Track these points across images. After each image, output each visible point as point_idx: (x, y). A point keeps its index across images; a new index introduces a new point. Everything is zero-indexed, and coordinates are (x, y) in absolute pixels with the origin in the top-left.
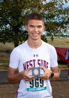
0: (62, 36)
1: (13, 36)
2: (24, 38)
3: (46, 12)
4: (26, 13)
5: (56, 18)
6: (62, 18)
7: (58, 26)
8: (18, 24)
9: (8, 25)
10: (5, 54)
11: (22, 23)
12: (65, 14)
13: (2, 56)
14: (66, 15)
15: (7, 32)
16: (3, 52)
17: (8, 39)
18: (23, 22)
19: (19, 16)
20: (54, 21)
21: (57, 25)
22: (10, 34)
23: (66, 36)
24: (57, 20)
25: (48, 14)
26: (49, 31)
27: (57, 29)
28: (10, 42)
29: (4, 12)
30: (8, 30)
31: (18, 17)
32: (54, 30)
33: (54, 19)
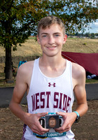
0: (77, 34)
2: (20, 39)
5: (65, 8)
6: (75, 8)
7: (69, 21)
8: (9, 18)
11: (15, 17)
14: (81, 4)
18: (17, 16)
19: (11, 6)
20: (62, 13)
21: (68, 18)
23: (82, 35)
31: (10, 8)
33: (62, 10)
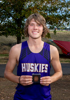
0: (66, 29)
1: (16, 29)
3: (49, 5)
4: (29, 7)
5: (58, 11)
6: (65, 11)
8: (21, 17)
9: (11, 18)
10: (7, 47)
11: (24, 16)
12: (68, 7)
13: (4, 49)
15: (9, 25)
16: (5, 45)
17: (10, 32)
18: (26, 15)
20: (56, 14)
21: (60, 18)
22: (13, 27)
24: (60, 13)
25: (51, 8)
26: (52, 24)
27: (60, 22)
28: (12, 35)
29: (7, 5)
30: (11, 23)
31: (21, 10)
32: (57, 24)
